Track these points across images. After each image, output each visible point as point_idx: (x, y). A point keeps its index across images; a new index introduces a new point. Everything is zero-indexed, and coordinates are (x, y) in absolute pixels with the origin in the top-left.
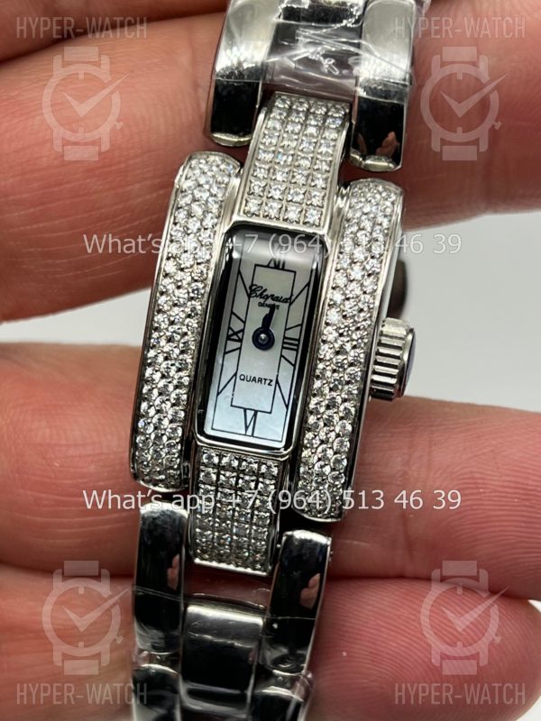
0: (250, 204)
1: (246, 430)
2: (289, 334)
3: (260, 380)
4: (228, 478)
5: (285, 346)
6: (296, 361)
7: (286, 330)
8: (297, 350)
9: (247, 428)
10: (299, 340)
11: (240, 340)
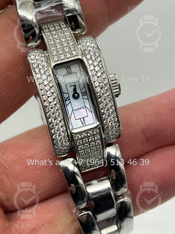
0: (55, 59)
1: (83, 125)
2: (82, 91)
3: (80, 108)
4: (86, 140)
5: (83, 95)
6: (88, 98)
7: (81, 90)
8: (87, 95)
9: (83, 124)
10: (86, 92)
11: (69, 100)
